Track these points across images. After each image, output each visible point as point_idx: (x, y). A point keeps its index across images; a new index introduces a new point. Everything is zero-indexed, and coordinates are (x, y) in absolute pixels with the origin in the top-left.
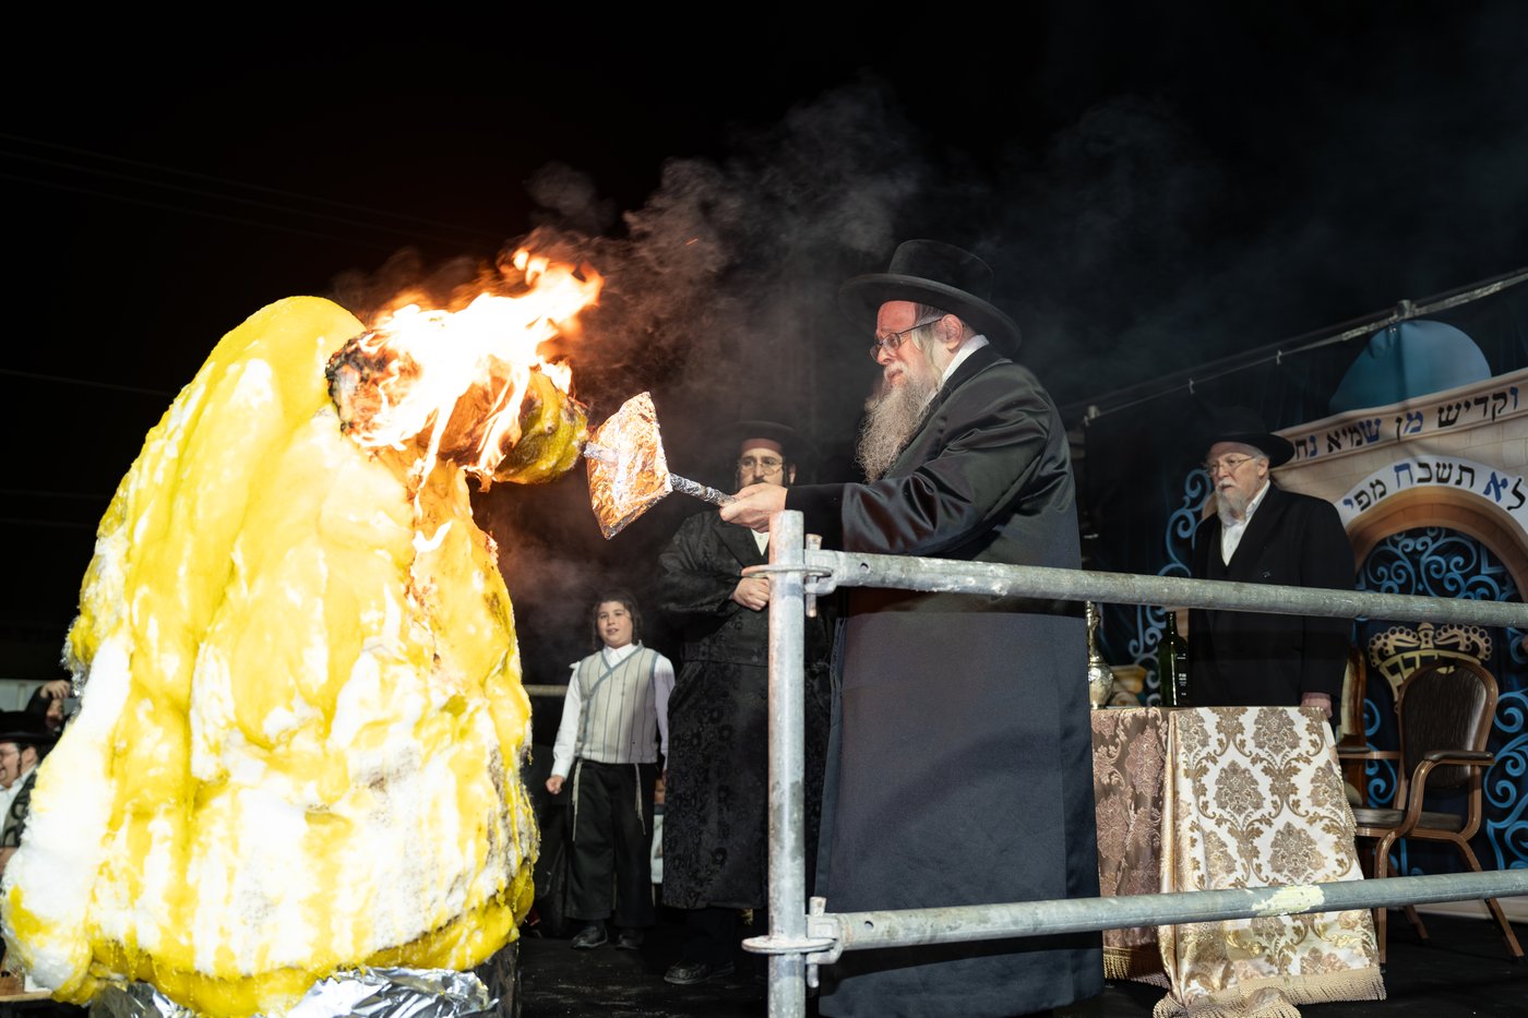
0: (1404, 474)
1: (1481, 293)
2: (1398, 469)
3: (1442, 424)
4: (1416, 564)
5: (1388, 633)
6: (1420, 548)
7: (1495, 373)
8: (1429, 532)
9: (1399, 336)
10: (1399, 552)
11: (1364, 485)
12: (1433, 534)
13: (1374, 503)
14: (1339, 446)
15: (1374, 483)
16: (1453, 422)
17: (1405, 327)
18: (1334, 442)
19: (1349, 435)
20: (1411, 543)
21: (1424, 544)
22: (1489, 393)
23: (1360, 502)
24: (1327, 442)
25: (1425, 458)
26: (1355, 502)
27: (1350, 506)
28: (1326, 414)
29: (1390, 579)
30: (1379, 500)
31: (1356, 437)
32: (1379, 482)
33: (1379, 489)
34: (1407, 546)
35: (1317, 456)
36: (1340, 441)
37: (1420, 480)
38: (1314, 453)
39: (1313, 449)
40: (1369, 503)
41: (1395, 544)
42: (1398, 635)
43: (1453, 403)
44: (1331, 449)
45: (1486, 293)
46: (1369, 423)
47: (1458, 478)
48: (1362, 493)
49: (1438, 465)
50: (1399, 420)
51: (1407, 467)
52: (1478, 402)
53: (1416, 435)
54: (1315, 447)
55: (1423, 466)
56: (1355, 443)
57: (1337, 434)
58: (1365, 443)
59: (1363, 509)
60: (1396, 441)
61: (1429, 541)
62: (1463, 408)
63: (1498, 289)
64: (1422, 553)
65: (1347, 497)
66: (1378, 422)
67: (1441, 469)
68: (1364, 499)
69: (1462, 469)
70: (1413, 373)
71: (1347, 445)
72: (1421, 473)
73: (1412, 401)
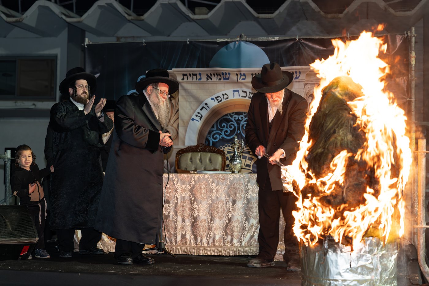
0: (236, 93)
2: (234, 91)
4: (238, 124)
5: (225, 146)
6: (240, 119)
8: (243, 114)
9: (239, 46)
10: (233, 119)
11: (220, 94)
12: (245, 115)
13: (223, 101)
14: (211, 79)
15: (224, 94)
17: (243, 44)
18: (209, 77)
19: (216, 76)
20: (237, 117)
21: (242, 118)
23: (217, 100)
24: (206, 77)
25: (245, 89)
26: (215, 100)
27: (213, 101)
28: (208, 66)
29: (227, 128)
30: (225, 100)
31: (219, 77)
32: (226, 94)
33: (226, 96)
34: (236, 118)
35: (202, 80)
36: (212, 77)
37: (242, 97)
38: (200, 79)
40: (221, 101)
41: (232, 116)
42: (228, 147)
44: (208, 79)
45: (273, 40)
46: (226, 74)
48: (219, 97)
49: (250, 93)
50: (237, 75)
51: (238, 91)
53: (243, 81)
54: (201, 77)
55: (243, 92)
56: (218, 79)
57: (211, 74)
58: (222, 80)
59: (218, 102)
60: (236, 82)
61: (244, 117)
63: (277, 39)
64: (241, 120)
65: (212, 97)
66: (229, 74)
67: (251, 94)
68: (219, 99)
70: (244, 60)
71: (214, 79)
72: (244, 94)
73: (242, 69)
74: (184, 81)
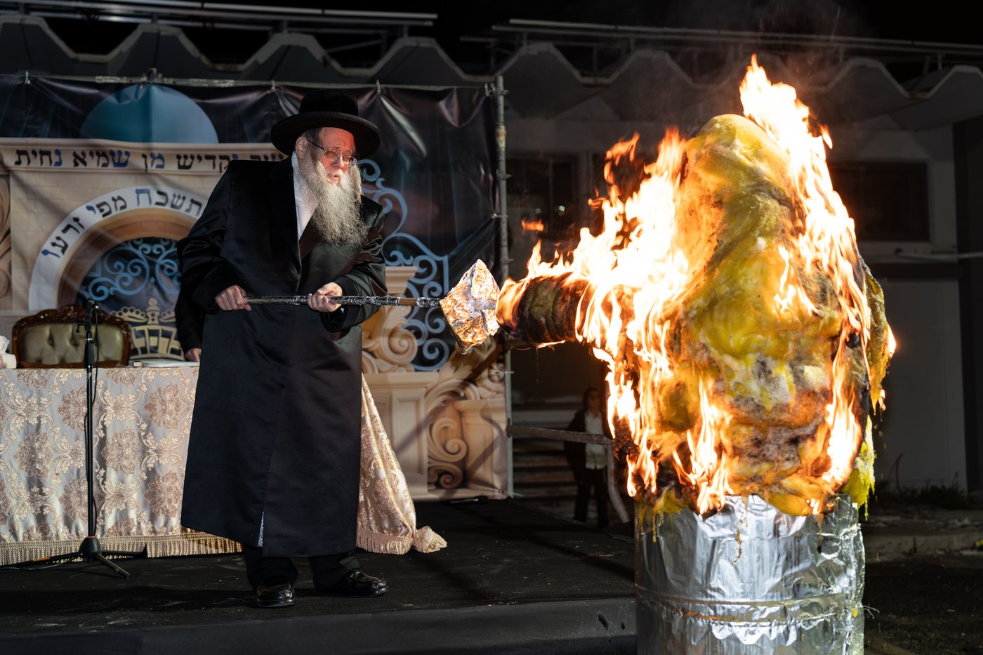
0: (143, 197)
1: (219, 83)
2: (139, 192)
3: (180, 167)
4: (152, 264)
5: (122, 311)
6: (156, 252)
7: (221, 140)
8: (162, 242)
9: (148, 95)
10: (139, 253)
11: (107, 198)
12: (166, 244)
13: (114, 213)
14: (85, 164)
15: (116, 198)
16: (189, 167)
17: (155, 90)
18: (79, 159)
19: (96, 157)
20: (149, 248)
21: (159, 250)
22: (217, 154)
23: (102, 211)
24: (73, 158)
25: (164, 188)
26: (97, 210)
27: (92, 212)
28: (76, 135)
29: (125, 271)
30: (119, 212)
31: (103, 160)
32: (120, 198)
33: (120, 203)
34: (145, 249)
35: (62, 166)
36: (86, 160)
37: (158, 204)
38: (59, 163)
39: (58, 160)
40: (110, 212)
41: (136, 247)
42: (129, 313)
43: (189, 153)
44: (76, 164)
45: (222, 85)
46: (120, 153)
47: (188, 207)
48: (104, 203)
49: (174, 196)
50: (144, 156)
51: (148, 192)
52: (208, 157)
53: (159, 171)
54: (60, 159)
55: (160, 193)
56: (101, 164)
57: (83, 154)
58: (111, 166)
59: (104, 216)
60: (144, 172)
61: (163, 249)
62: (196, 160)
63: (232, 85)
64: (157, 256)
65: (89, 204)
66: (127, 154)
67: (176, 199)
68: (106, 209)
69: (193, 201)
70: (156, 126)
71: (92, 163)
72: (160, 199)
73: (155, 145)
74: (21, 166)
